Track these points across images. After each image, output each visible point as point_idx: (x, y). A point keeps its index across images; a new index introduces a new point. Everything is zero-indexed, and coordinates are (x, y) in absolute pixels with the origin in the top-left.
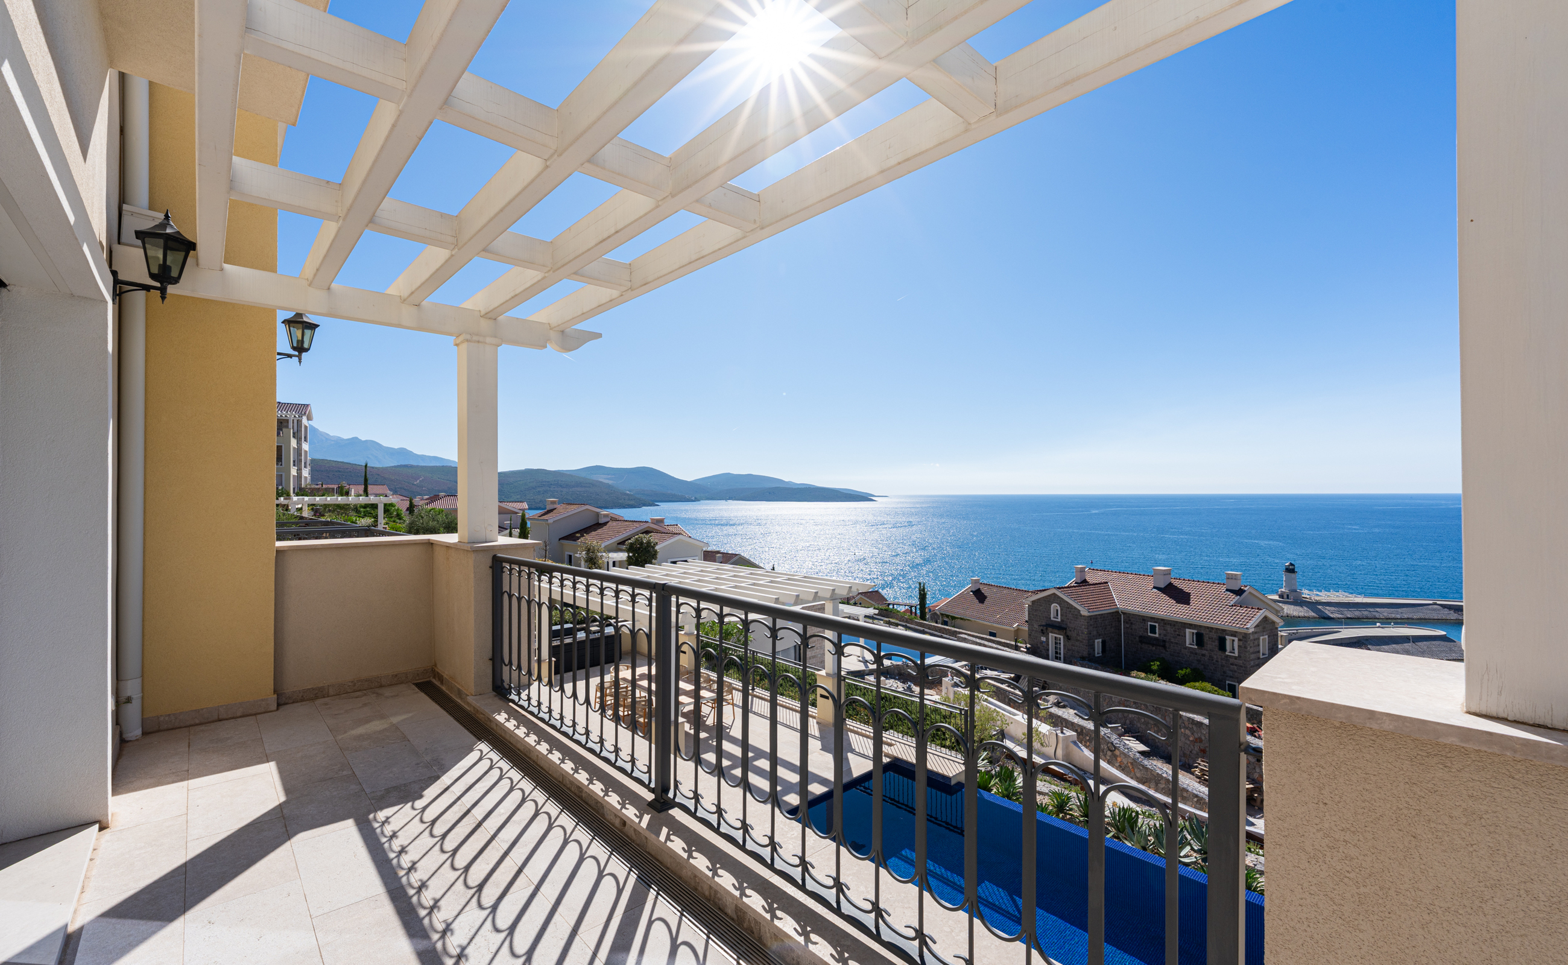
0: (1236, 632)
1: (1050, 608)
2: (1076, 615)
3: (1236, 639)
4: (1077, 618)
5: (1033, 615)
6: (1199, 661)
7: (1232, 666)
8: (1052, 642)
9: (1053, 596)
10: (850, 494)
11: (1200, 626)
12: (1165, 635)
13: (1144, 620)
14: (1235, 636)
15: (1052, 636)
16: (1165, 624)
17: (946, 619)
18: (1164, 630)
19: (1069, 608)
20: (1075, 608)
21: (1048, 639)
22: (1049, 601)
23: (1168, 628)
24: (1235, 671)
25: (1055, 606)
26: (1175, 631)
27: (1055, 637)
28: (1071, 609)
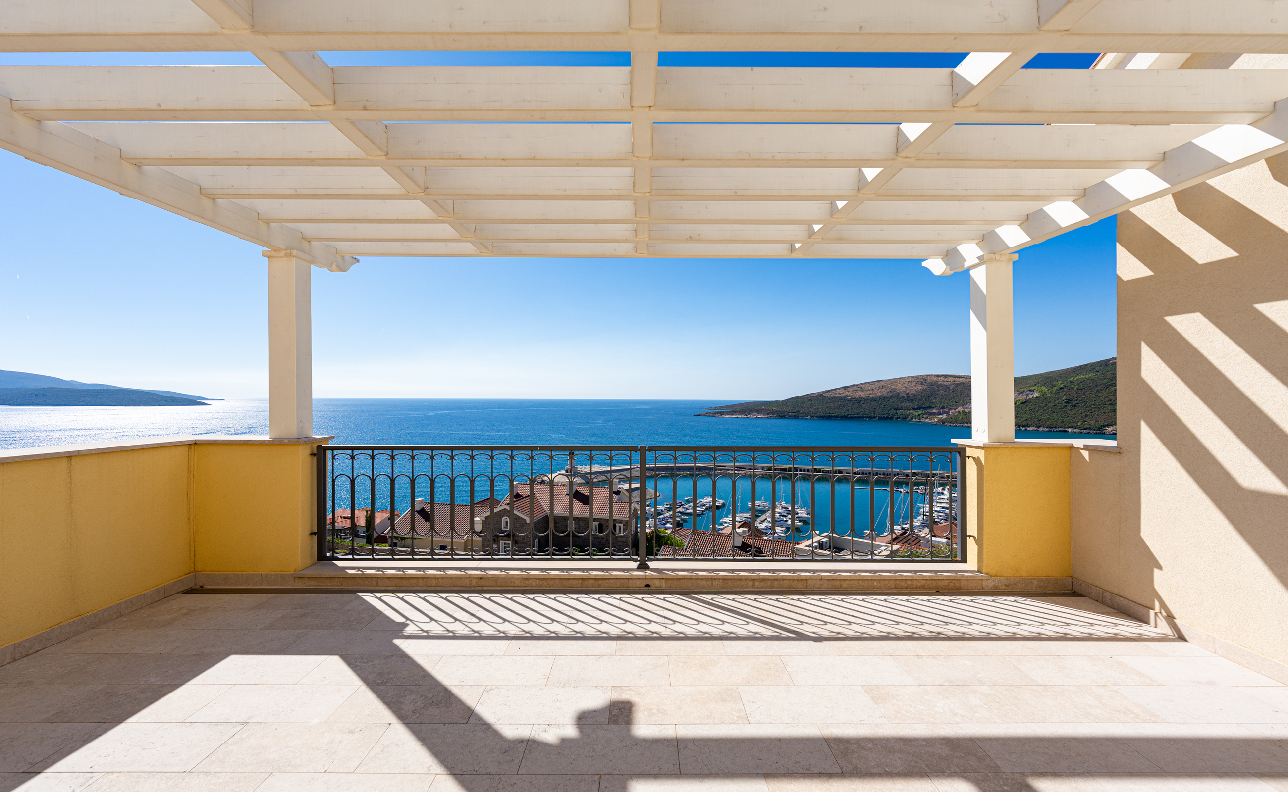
0: (622, 520)
1: (501, 520)
2: (522, 524)
3: (622, 525)
4: (523, 526)
5: (486, 528)
6: (600, 542)
7: (619, 543)
8: (502, 547)
9: (503, 511)
10: (172, 397)
11: (601, 519)
12: (579, 528)
13: (565, 519)
14: (621, 523)
15: (502, 542)
16: (579, 520)
17: (395, 541)
18: (578, 525)
19: (516, 519)
20: (522, 518)
21: (498, 546)
22: (500, 515)
23: (581, 523)
24: (621, 546)
25: (505, 519)
26: (585, 525)
27: (505, 543)
28: (519, 519)
